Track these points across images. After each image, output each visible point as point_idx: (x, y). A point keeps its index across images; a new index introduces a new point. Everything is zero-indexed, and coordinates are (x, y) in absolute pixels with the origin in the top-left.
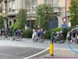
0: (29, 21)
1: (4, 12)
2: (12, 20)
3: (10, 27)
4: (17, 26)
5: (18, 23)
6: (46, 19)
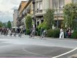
2: (40, 20)
6: (74, 18)
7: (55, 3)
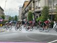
0: (51, 15)
2: (38, 15)
5: (42, 17)
7: (49, 2)
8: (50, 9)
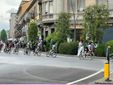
0: (73, 30)
1: (38, 18)
3: (47, 39)
4: (55, 37)
5: (57, 33)
8: (72, 18)
